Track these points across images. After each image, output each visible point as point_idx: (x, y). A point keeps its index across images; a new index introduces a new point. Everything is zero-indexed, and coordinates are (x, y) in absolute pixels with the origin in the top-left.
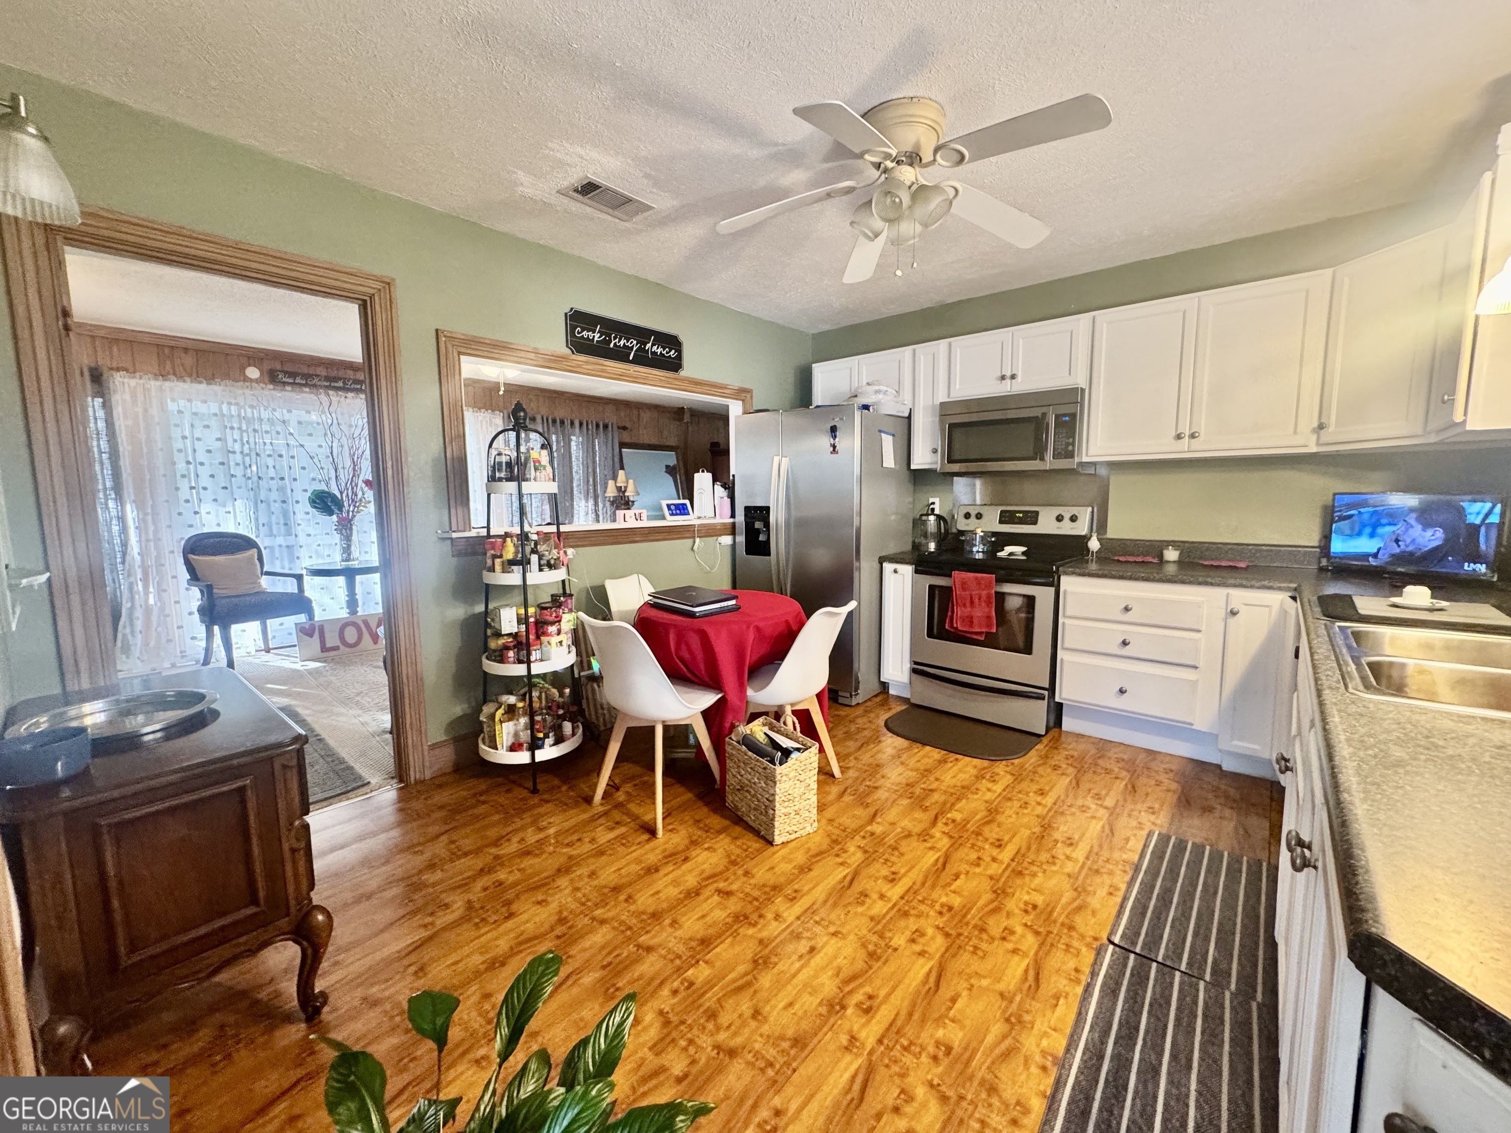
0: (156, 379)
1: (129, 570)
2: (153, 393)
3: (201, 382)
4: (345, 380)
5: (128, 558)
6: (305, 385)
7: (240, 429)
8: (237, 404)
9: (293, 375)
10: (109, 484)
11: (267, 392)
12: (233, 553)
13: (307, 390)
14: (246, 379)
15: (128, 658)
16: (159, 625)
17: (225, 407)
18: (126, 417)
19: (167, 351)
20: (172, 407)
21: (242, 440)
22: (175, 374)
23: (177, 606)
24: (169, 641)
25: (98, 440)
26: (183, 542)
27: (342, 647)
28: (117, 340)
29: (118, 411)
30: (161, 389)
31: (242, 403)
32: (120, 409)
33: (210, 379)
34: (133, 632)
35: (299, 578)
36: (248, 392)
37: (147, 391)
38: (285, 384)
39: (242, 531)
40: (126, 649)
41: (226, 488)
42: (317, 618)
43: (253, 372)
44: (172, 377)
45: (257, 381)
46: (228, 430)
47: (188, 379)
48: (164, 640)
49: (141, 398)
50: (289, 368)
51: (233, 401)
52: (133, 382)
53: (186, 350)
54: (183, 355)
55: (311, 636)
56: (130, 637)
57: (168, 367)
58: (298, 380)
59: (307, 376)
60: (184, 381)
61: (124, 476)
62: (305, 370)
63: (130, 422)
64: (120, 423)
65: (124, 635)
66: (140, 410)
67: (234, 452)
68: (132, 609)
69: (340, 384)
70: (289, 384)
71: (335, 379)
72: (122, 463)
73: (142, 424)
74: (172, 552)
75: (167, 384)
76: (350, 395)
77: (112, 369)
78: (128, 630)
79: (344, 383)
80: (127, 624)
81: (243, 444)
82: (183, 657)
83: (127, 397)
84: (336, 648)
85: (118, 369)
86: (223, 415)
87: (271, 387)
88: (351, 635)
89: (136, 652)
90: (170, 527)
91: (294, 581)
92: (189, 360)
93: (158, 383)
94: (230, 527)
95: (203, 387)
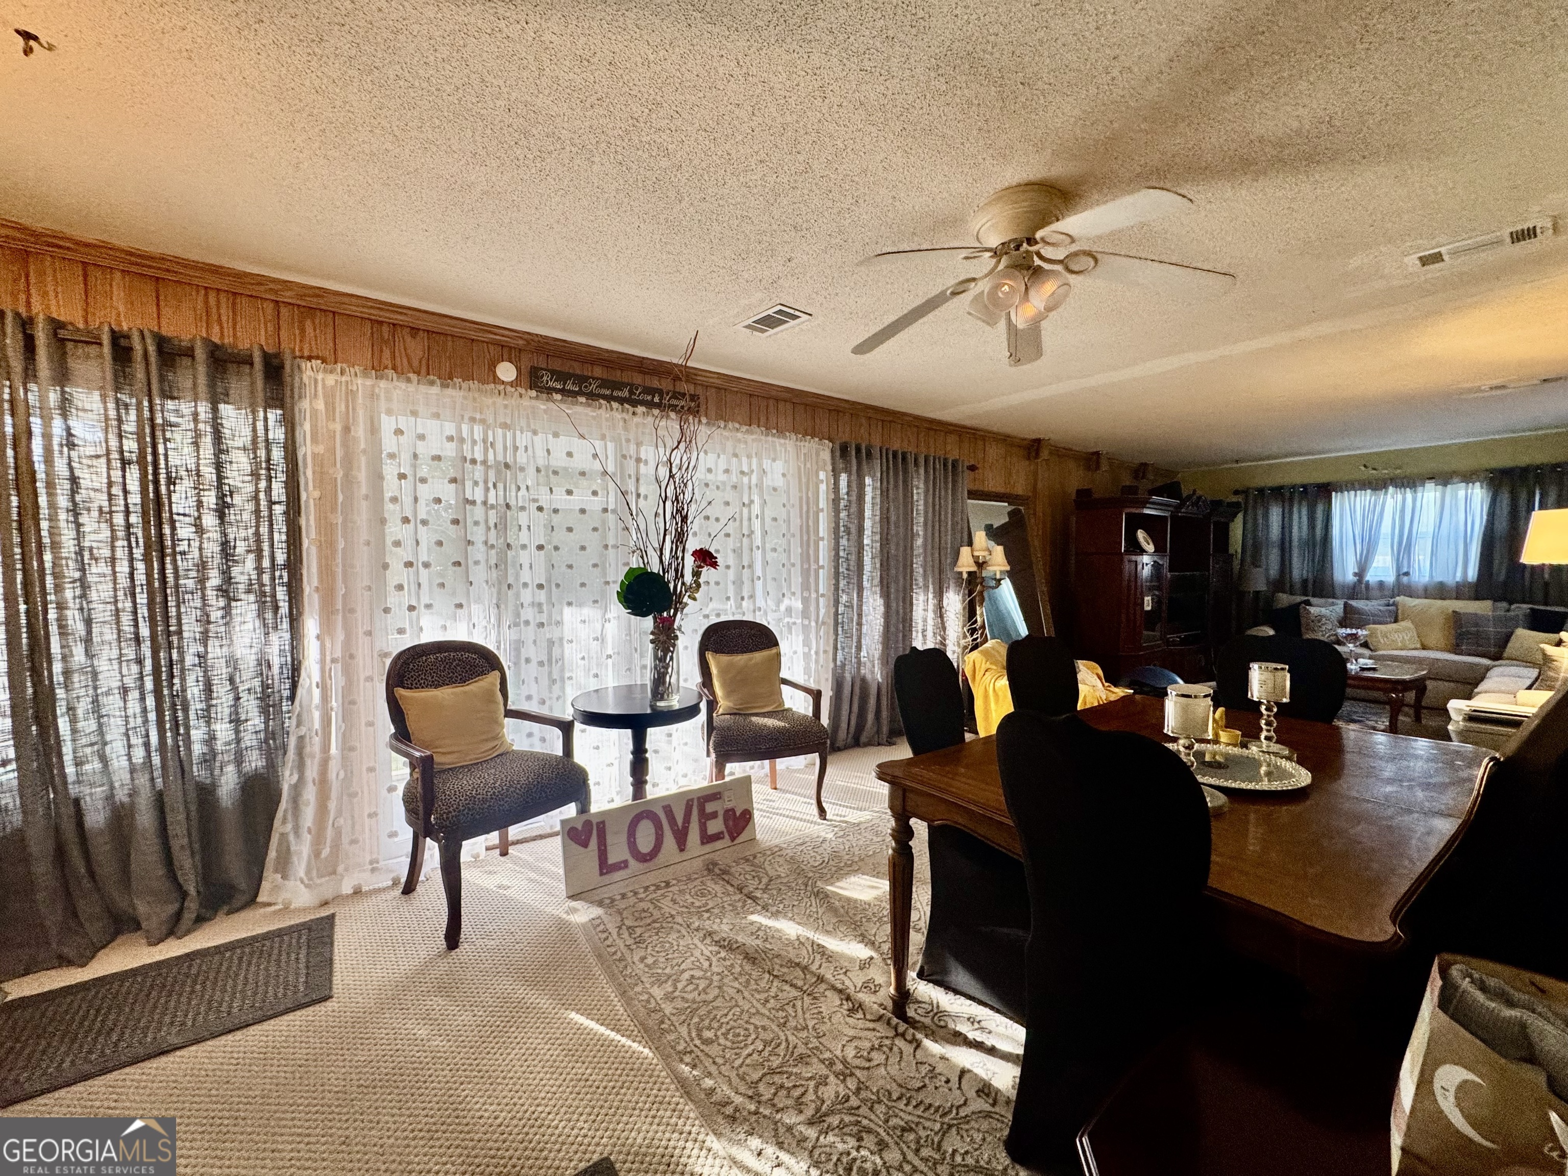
0: (365, 375)
1: (299, 715)
2: (360, 401)
3: (432, 383)
4: (632, 388)
5: (300, 692)
6: (580, 393)
7: (484, 462)
8: (483, 421)
9: (561, 376)
10: (281, 558)
11: (526, 402)
12: (464, 681)
13: (582, 399)
14: (496, 380)
15: (285, 877)
16: (339, 813)
17: (465, 428)
18: (315, 440)
19: (385, 328)
20: (387, 424)
21: (486, 482)
22: (394, 368)
23: (371, 729)
24: (354, 842)
25: (269, 479)
26: (388, 662)
27: (632, 862)
28: (311, 311)
29: (305, 429)
30: (373, 396)
31: (490, 420)
32: (307, 426)
33: (447, 378)
34: (296, 829)
35: (566, 728)
36: (500, 401)
37: (351, 395)
38: (550, 390)
39: (478, 639)
40: (284, 866)
41: (458, 564)
42: (594, 808)
43: (507, 371)
44: (390, 373)
45: (511, 384)
46: (467, 465)
47: (413, 377)
48: (345, 840)
49: (341, 407)
50: (556, 365)
51: (478, 416)
52: (331, 380)
53: (414, 331)
54: (408, 339)
55: (585, 845)
56: (291, 837)
57: (387, 353)
58: (569, 386)
59: (582, 380)
60: (409, 380)
61: (306, 543)
62: (577, 369)
63: (320, 449)
64: (306, 450)
65: (283, 835)
66: (338, 427)
67: (473, 503)
68: (297, 789)
69: (625, 393)
70: (558, 391)
71: (619, 386)
72: (303, 521)
73: (339, 453)
74: (369, 679)
75: (383, 384)
76: (641, 409)
77: (301, 357)
78: (289, 827)
79: (631, 392)
80: (289, 817)
81: (487, 489)
82: (373, 870)
83: (320, 405)
84: (624, 865)
85: (310, 358)
86: (462, 440)
87: (533, 393)
88: (645, 839)
89: (300, 867)
90: (369, 633)
91: (557, 733)
92: (416, 348)
93: (369, 382)
94: (459, 633)
95: (435, 390)
